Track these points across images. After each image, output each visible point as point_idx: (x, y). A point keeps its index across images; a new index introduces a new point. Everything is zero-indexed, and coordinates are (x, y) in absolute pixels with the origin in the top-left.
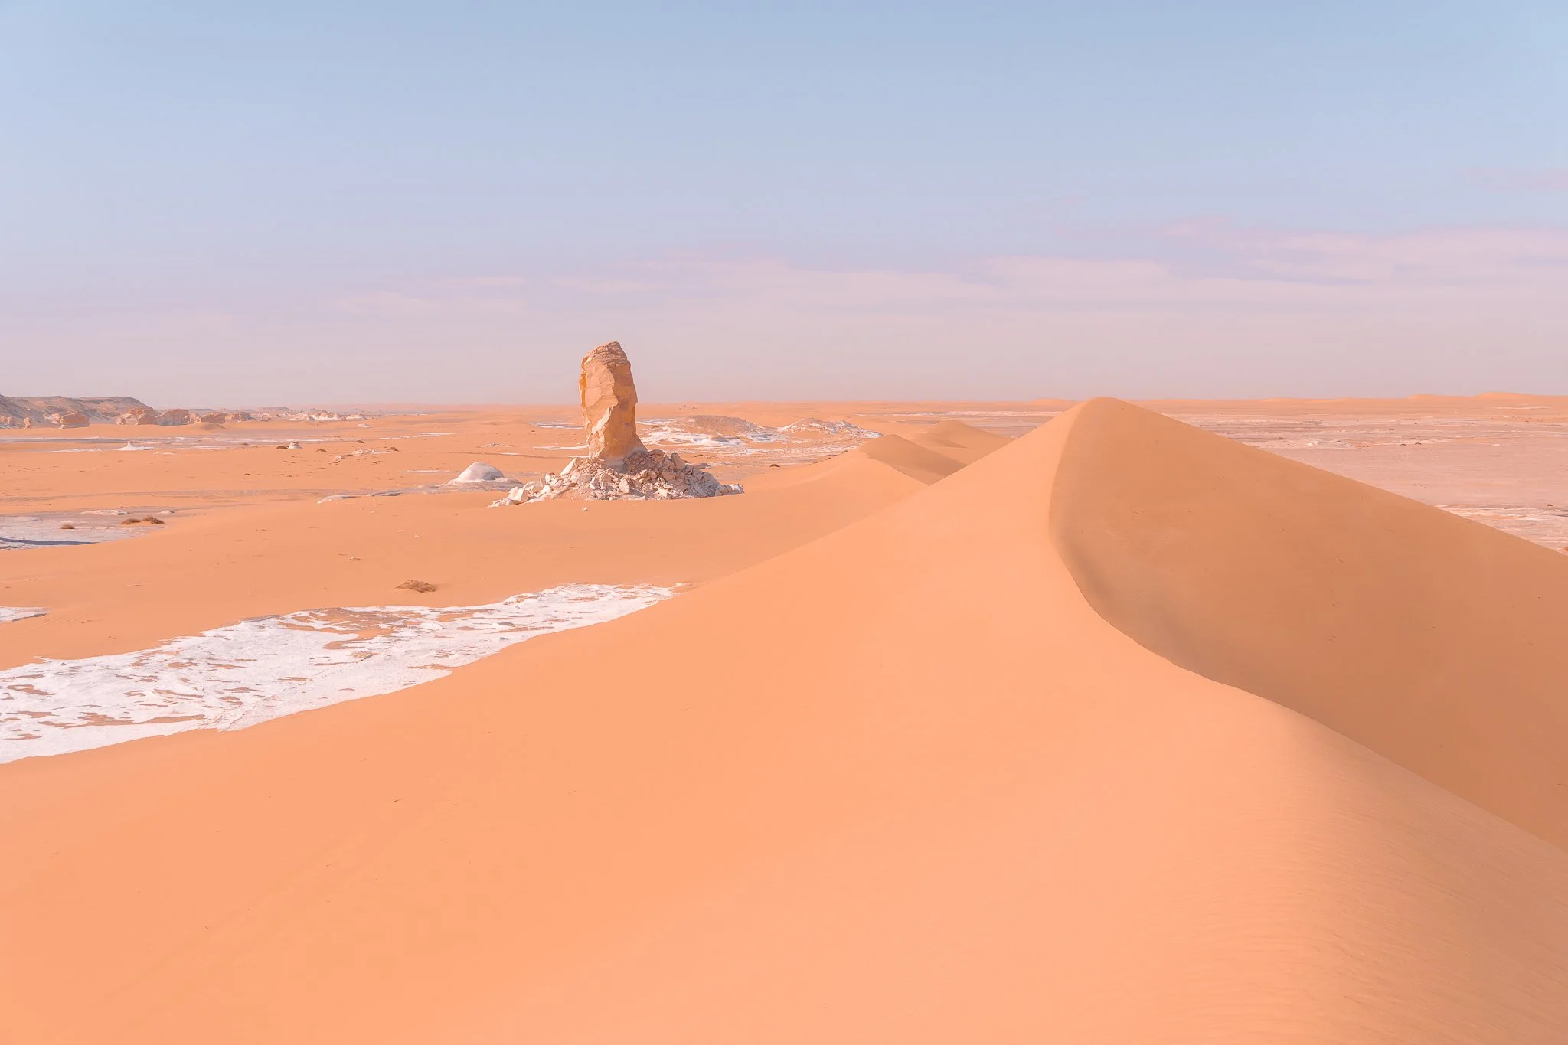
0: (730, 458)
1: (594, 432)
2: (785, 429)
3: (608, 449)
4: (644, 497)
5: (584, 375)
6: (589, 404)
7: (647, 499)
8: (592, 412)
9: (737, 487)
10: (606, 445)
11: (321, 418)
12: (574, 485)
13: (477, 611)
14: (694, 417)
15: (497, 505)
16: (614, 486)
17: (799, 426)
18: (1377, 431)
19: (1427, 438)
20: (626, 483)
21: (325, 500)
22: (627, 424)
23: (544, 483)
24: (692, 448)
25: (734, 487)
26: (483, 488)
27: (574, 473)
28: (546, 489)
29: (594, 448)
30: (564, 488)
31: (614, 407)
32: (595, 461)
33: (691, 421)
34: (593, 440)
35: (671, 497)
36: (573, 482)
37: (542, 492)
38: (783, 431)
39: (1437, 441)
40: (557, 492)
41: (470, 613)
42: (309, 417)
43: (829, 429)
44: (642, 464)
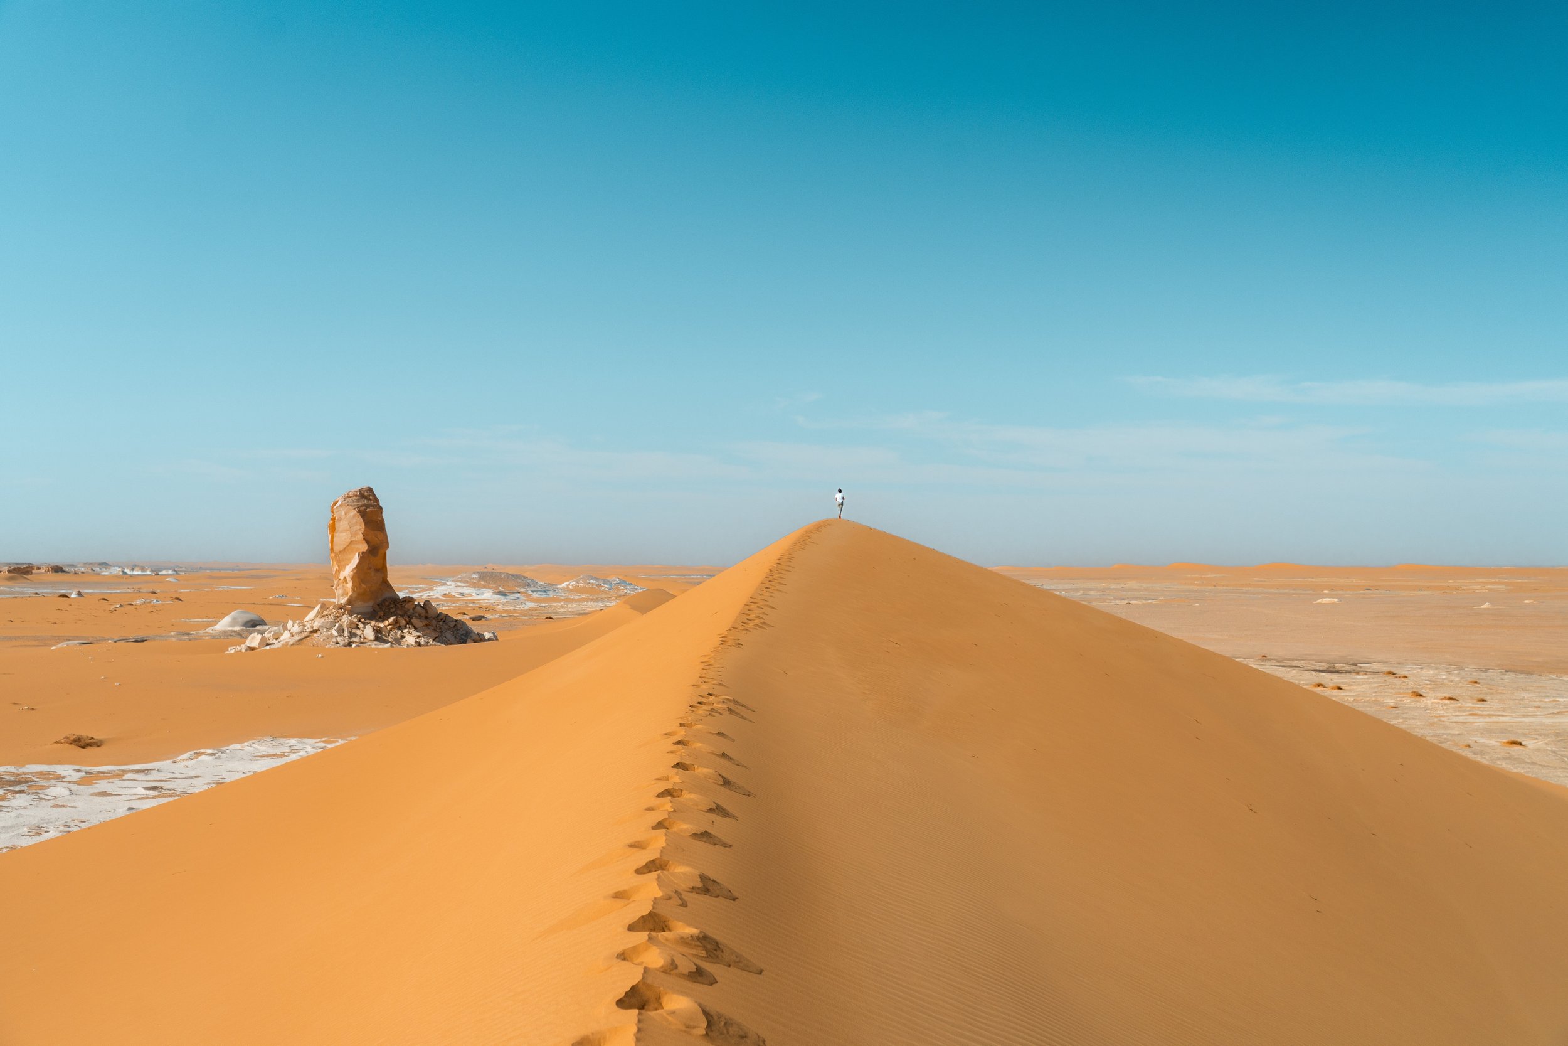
0: (508, 611)
1: (342, 578)
2: (564, 585)
3: (355, 595)
4: (390, 644)
5: (333, 519)
6: (337, 548)
7: (391, 646)
8: (340, 556)
9: (491, 635)
10: (353, 590)
11: (135, 573)
12: (315, 631)
13: (132, 771)
14: (478, 573)
15: (233, 651)
16: (359, 632)
17: (577, 582)
18: (1092, 593)
19: (1136, 599)
20: (371, 629)
21: (60, 645)
22: (377, 570)
23: (285, 628)
24: (473, 601)
25: (487, 635)
26: (241, 635)
27: (318, 619)
28: (286, 635)
29: (343, 593)
30: (306, 634)
31: (363, 553)
32: (341, 607)
33: (474, 576)
34: (341, 585)
35: (419, 645)
36: (315, 628)
37: (282, 638)
38: (563, 587)
39: (1144, 602)
40: (297, 638)
41: (120, 775)
42: (123, 572)
43: (606, 586)
44: (392, 610)
